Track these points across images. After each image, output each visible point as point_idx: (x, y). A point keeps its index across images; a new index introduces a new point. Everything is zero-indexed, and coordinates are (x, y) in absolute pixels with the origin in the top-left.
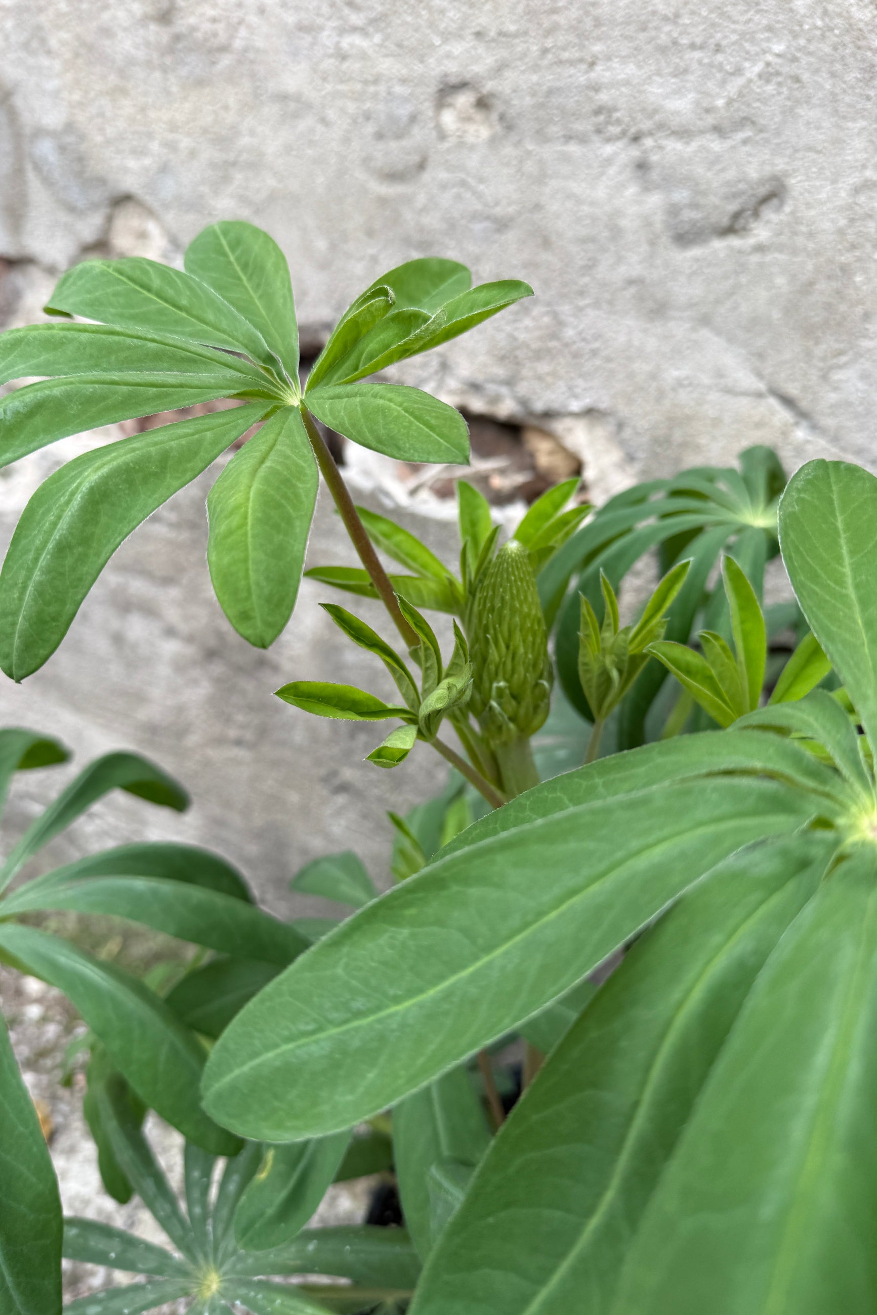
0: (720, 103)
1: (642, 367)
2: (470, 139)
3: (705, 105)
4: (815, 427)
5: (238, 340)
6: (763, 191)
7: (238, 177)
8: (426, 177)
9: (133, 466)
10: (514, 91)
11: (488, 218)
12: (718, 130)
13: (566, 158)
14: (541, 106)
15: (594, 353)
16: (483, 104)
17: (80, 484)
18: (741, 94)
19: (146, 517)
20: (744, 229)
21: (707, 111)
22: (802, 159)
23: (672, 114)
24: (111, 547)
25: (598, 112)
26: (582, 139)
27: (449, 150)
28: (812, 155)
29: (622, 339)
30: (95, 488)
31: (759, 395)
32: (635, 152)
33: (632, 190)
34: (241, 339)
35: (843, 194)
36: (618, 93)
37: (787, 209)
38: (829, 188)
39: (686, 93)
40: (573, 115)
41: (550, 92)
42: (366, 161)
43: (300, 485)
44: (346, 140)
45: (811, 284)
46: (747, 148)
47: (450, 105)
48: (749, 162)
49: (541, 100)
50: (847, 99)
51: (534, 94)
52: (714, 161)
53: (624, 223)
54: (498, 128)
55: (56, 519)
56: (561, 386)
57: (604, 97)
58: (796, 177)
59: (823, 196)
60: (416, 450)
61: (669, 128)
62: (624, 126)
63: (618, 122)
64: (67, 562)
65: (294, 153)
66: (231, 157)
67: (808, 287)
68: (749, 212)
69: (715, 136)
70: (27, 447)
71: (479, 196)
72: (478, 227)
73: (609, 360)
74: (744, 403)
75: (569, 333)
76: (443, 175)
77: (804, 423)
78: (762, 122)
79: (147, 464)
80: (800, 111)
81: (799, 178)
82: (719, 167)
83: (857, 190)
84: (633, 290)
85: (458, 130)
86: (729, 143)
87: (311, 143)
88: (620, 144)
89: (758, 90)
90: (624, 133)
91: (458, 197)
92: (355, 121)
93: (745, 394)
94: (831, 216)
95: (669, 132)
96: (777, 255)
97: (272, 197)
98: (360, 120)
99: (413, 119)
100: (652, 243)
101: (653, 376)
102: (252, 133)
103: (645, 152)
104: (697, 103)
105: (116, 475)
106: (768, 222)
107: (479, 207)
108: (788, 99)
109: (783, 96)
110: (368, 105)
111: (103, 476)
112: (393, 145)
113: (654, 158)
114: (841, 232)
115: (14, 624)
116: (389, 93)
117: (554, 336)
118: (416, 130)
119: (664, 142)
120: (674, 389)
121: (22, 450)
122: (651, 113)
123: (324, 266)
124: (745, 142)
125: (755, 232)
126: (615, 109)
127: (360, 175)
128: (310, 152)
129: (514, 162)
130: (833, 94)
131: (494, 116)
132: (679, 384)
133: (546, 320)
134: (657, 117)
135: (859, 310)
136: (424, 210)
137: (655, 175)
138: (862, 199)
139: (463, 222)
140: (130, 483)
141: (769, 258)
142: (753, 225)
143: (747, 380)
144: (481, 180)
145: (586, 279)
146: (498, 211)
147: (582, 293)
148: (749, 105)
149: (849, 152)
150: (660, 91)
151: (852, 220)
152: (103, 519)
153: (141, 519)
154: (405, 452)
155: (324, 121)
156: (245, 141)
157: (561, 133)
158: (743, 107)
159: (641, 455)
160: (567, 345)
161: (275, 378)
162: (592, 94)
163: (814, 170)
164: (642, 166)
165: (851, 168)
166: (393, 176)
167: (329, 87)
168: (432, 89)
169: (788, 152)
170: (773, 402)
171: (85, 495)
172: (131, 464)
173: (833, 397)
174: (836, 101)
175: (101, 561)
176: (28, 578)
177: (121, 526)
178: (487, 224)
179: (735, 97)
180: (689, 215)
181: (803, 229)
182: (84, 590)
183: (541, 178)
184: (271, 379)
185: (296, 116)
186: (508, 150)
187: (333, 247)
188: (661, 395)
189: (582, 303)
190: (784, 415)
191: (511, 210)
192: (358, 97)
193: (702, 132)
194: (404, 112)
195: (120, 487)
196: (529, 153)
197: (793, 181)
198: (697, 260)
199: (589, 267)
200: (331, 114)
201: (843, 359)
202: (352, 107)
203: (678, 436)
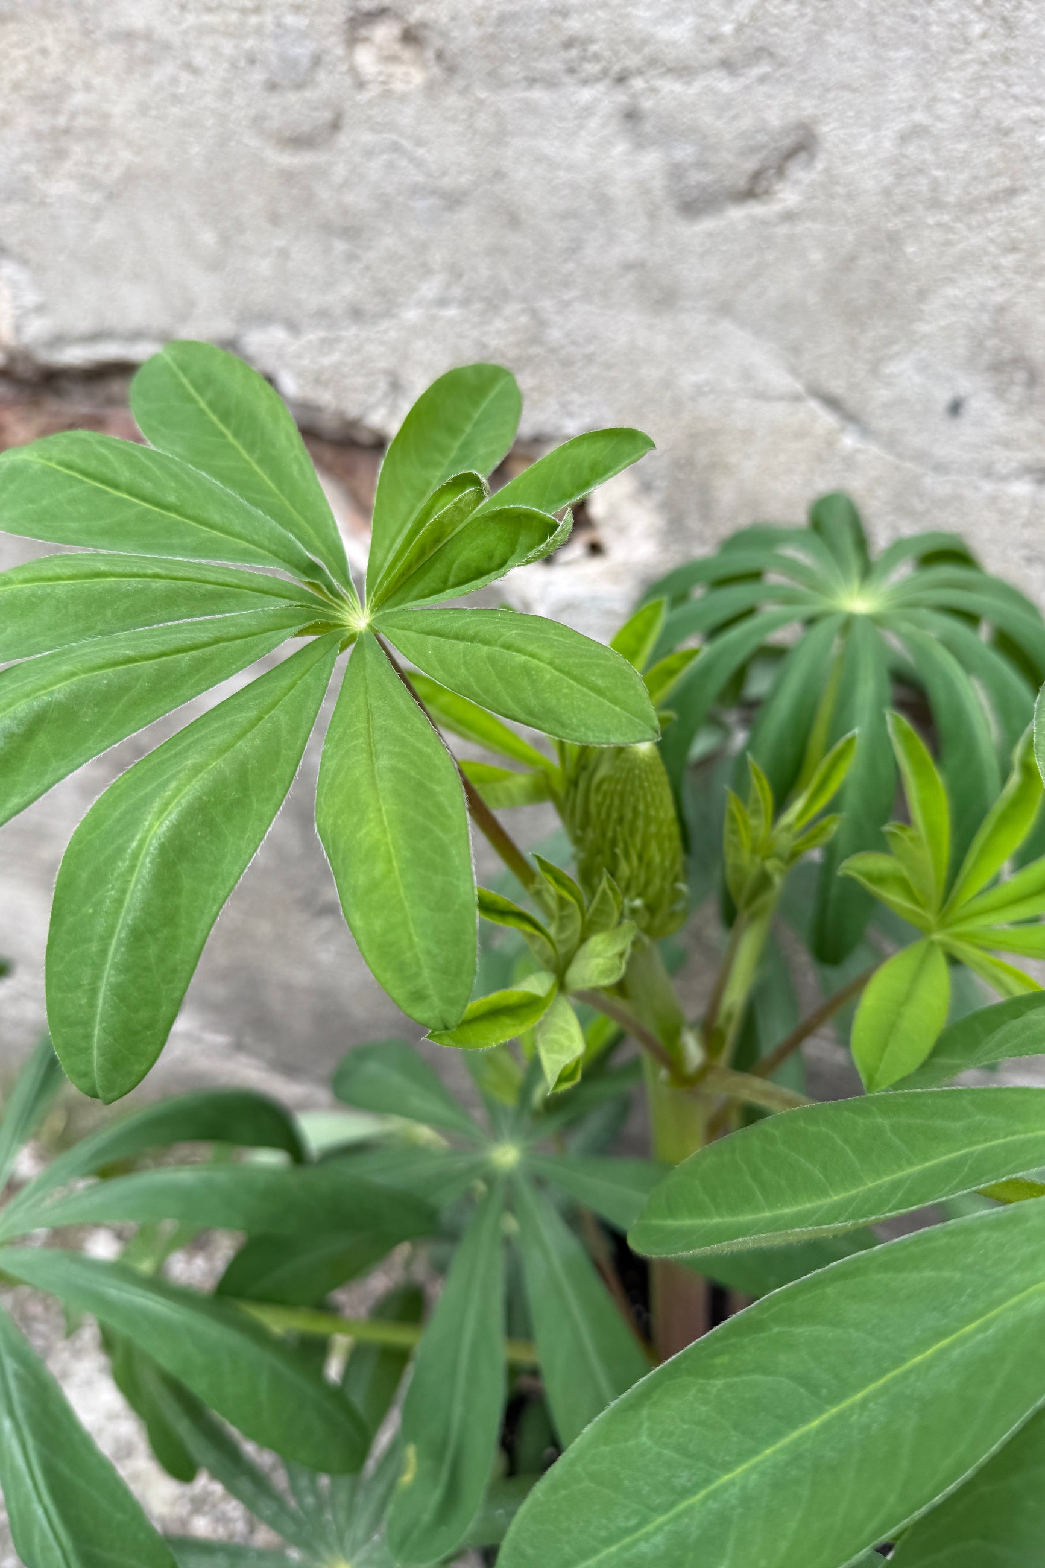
0: (727, 29)
1: (651, 374)
2: (399, 87)
3: (707, 32)
4: (866, 431)
5: (261, 546)
6: (787, 142)
7: (77, 150)
8: (343, 139)
9: (207, 800)
10: (453, 19)
11: (433, 192)
12: (728, 65)
13: (531, 108)
14: (492, 38)
15: (590, 359)
16: (411, 37)
17: (142, 841)
18: (753, 17)
19: (245, 868)
20: (767, 192)
21: (712, 40)
22: (834, 100)
23: (667, 46)
24: (207, 919)
25: (568, 44)
26: (551, 83)
27: (370, 103)
28: (847, 95)
29: (622, 339)
30: (167, 844)
31: (796, 398)
32: (621, 97)
33: (621, 148)
34: (266, 543)
35: (887, 144)
36: (593, 18)
37: (820, 165)
38: (870, 137)
39: (683, 17)
40: (536, 49)
41: (503, 20)
42: (258, 121)
43: (437, 789)
44: (226, 94)
45: (852, 259)
46: (765, 88)
47: (366, 40)
48: (769, 107)
49: (490, 30)
50: (888, 21)
51: (480, 23)
52: (724, 106)
53: (614, 191)
54: (436, 71)
55: (119, 894)
56: (553, 404)
57: (574, 25)
58: (828, 124)
59: (862, 147)
60: (588, 728)
61: (664, 64)
62: (604, 63)
63: (596, 57)
64: (151, 951)
65: (153, 112)
66: (62, 121)
67: (849, 262)
68: (772, 171)
69: (722, 73)
70: (38, 783)
71: (419, 163)
72: (421, 205)
73: (609, 366)
74: (779, 410)
75: (555, 335)
76: (367, 138)
77: (851, 427)
78: (784, 53)
79: (224, 791)
80: (829, 38)
81: (832, 126)
82: (731, 113)
83: (904, 138)
84: (631, 277)
85: (380, 73)
86: (742, 82)
87: (176, 99)
88: (601, 87)
89: (775, 12)
90: (605, 72)
91: (390, 166)
92: (234, 66)
93: (781, 398)
94: (875, 172)
95: (663, 69)
96: (809, 224)
97: (130, 177)
98: (242, 63)
99: (317, 61)
100: (652, 216)
101: (666, 383)
102: (88, 87)
103: (634, 96)
104: (698, 30)
105: (189, 818)
106: (797, 182)
107: (420, 178)
108: (814, 22)
109: (806, 20)
110: (249, 43)
111: (173, 825)
112: (293, 97)
113: (647, 104)
114: (887, 192)
115: (88, 1037)
116: (279, 25)
117: (535, 340)
118: (321, 75)
119: (658, 83)
120: (693, 399)
121: (33, 790)
122: (639, 44)
123: (215, 265)
124: (763, 79)
125: (780, 195)
126: (591, 40)
127: (253, 142)
128: (175, 111)
129: (463, 116)
130: (870, 15)
131: (430, 54)
132: (699, 391)
133: (523, 320)
134: (647, 50)
135: (912, 288)
136: (346, 185)
137: (648, 127)
138: (911, 149)
139: (401, 199)
140: (210, 824)
141: (799, 228)
142: (778, 187)
143: (780, 379)
144: (420, 142)
145: (570, 266)
146: (447, 182)
147: (566, 284)
148: (764, 31)
149: (893, 89)
150: (648, 14)
151: (899, 177)
152: (187, 884)
153: (238, 874)
154: (572, 730)
155: (190, 68)
156: (79, 99)
157: (522, 74)
158: (757, 34)
159: (661, 483)
160: (552, 351)
161: (324, 593)
162: (558, 20)
163: (851, 114)
164: (631, 116)
165: (895, 110)
166: (299, 142)
167: (190, 19)
168: (339, 17)
169: (816, 92)
170: (814, 405)
171: (155, 859)
172: (204, 798)
173: (884, 394)
174: (875, 24)
175: (197, 943)
176: (97, 978)
177: (212, 888)
178: (432, 201)
179: (746, 21)
180: (696, 177)
181: (840, 190)
182: (182, 985)
183: (499, 137)
184: (323, 599)
185: (149, 61)
186: (452, 100)
187: (225, 240)
188: (677, 406)
189: (567, 296)
190: (827, 419)
191: (464, 180)
192: (236, 33)
193: (706, 68)
194: (303, 51)
195: (199, 834)
196: (481, 102)
197: (825, 129)
198: (710, 235)
199: (574, 249)
200: (199, 58)
201: (896, 348)
202: (228, 48)
203: (702, 455)
